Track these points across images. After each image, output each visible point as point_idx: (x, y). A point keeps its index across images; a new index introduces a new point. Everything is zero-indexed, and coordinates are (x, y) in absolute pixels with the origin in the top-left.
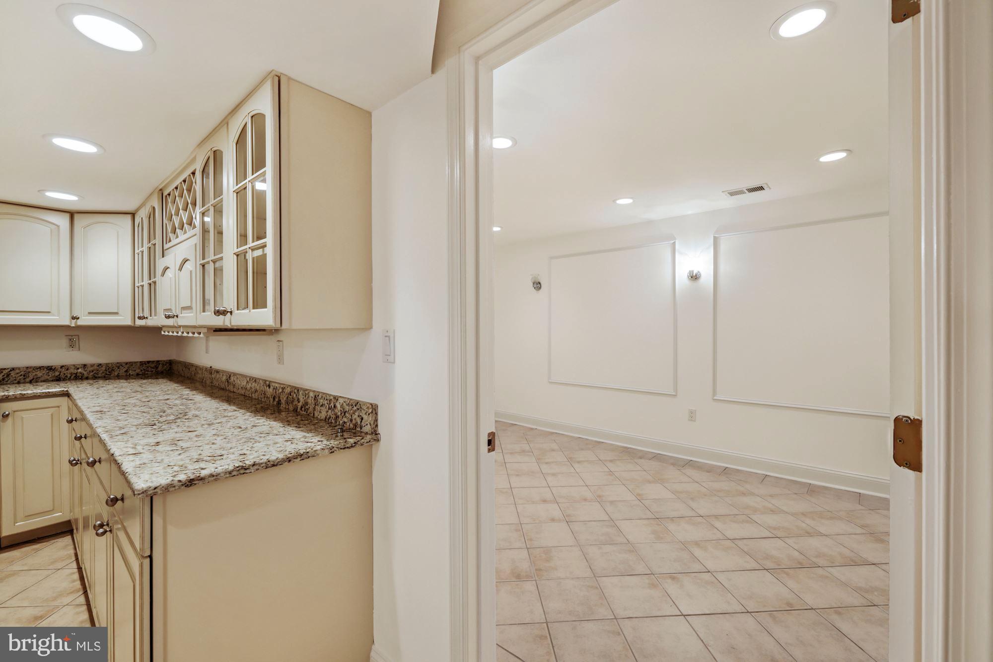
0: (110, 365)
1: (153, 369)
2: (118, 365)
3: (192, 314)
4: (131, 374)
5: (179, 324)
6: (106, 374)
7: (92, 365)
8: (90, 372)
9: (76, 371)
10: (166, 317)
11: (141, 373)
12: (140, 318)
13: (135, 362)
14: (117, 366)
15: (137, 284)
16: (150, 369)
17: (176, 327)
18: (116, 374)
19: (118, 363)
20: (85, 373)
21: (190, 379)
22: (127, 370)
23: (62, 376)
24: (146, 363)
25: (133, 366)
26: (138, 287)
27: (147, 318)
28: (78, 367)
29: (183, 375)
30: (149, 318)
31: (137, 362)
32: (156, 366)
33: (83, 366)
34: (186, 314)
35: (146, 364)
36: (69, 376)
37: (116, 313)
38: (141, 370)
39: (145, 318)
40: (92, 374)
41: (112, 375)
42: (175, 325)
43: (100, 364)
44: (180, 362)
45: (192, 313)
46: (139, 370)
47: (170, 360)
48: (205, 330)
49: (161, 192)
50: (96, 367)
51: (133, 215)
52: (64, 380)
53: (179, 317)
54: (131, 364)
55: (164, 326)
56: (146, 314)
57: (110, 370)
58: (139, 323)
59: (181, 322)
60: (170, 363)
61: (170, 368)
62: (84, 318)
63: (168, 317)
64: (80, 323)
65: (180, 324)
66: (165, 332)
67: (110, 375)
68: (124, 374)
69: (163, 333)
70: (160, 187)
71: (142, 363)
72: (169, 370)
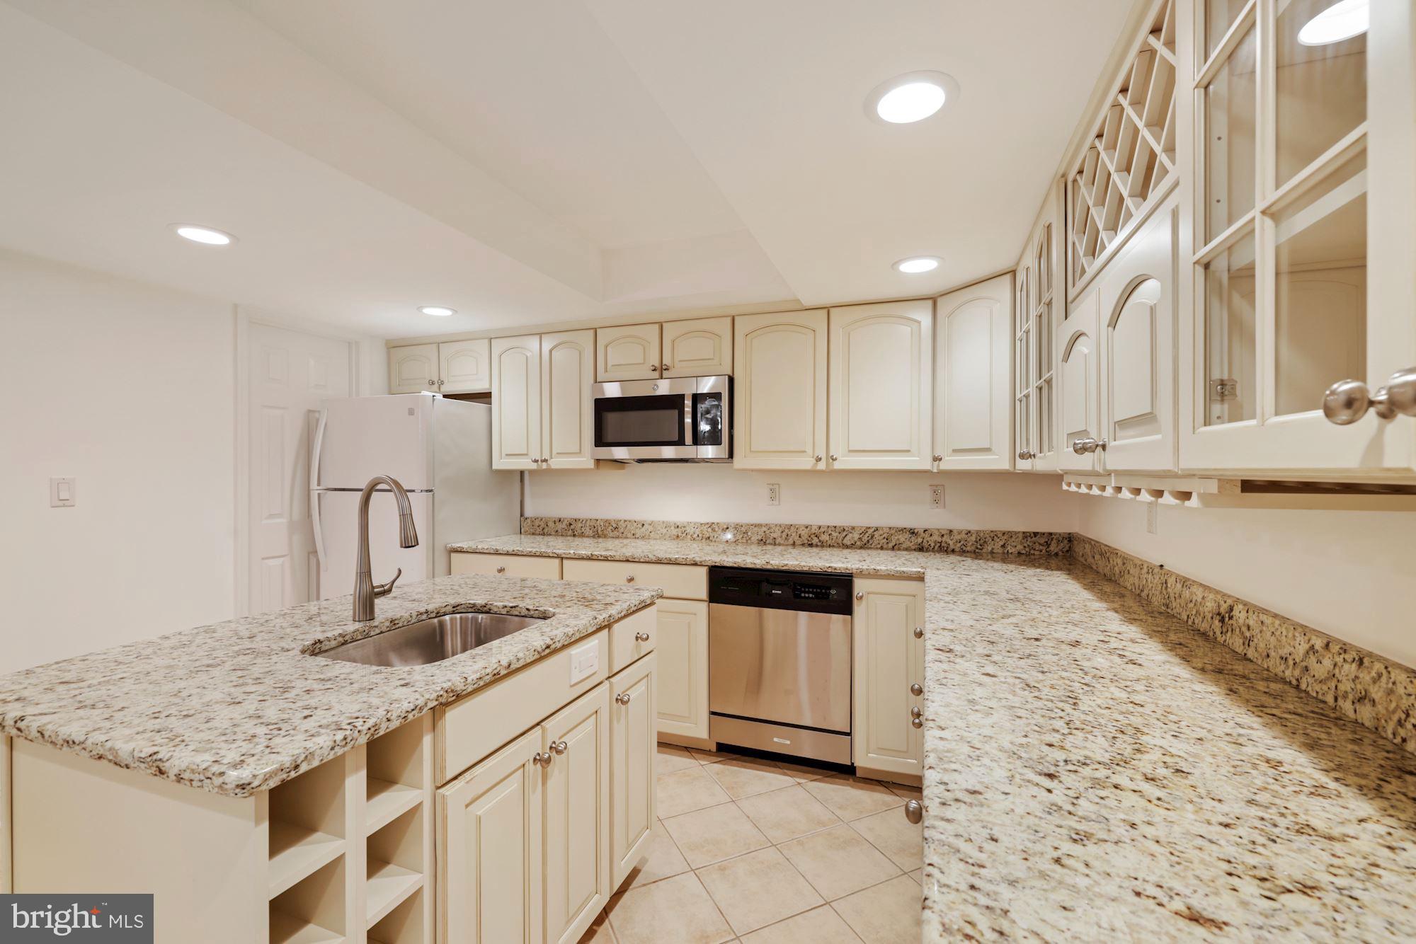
0: (982, 534)
1: (1041, 547)
2: (992, 535)
3: (1159, 437)
4: (1010, 552)
5: (1109, 467)
6: (977, 548)
7: (960, 533)
8: (957, 542)
9: (940, 540)
10: (1076, 451)
11: (1024, 552)
12: (1022, 456)
13: (1016, 533)
14: (990, 536)
15: (1018, 396)
16: (1037, 547)
17: (1097, 475)
18: (990, 549)
19: (992, 531)
20: (951, 543)
21: (1110, 580)
22: (1004, 544)
23: (925, 545)
24: (1032, 535)
25: (1013, 539)
26: (1021, 401)
27: (1034, 456)
28: (943, 533)
29: (1094, 567)
30: (1039, 455)
31: (1019, 532)
32: (1047, 542)
33: (948, 532)
34: (1128, 439)
35: (1032, 538)
36: (932, 545)
37: (988, 450)
38: (1025, 547)
39: (1030, 456)
40: (959, 545)
41: (984, 550)
42: (1099, 469)
43: (969, 532)
44: (1089, 541)
45: (1158, 432)
46: (1022, 547)
47: (1070, 534)
48: (1213, 487)
49: (1063, 180)
50: (963, 536)
51: (1013, 272)
52: (927, 550)
53: (1108, 448)
54: (1010, 534)
55: (1067, 472)
56: (1033, 448)
57: (982, 541)
58: (1024, 465)
59: (1113, 461)
60: (1070, 538)
61: (1070, 547)
62: (948, 458)
63: (1081, 450)
64: (944, 466)
65: (1111, 466)
66: (1069, 485)
67: (981, 549)
68: (1000, 551)
69: (1065, 487)
70: (1061, 172)
71: (1026, 535)
72: (1067, 551)
